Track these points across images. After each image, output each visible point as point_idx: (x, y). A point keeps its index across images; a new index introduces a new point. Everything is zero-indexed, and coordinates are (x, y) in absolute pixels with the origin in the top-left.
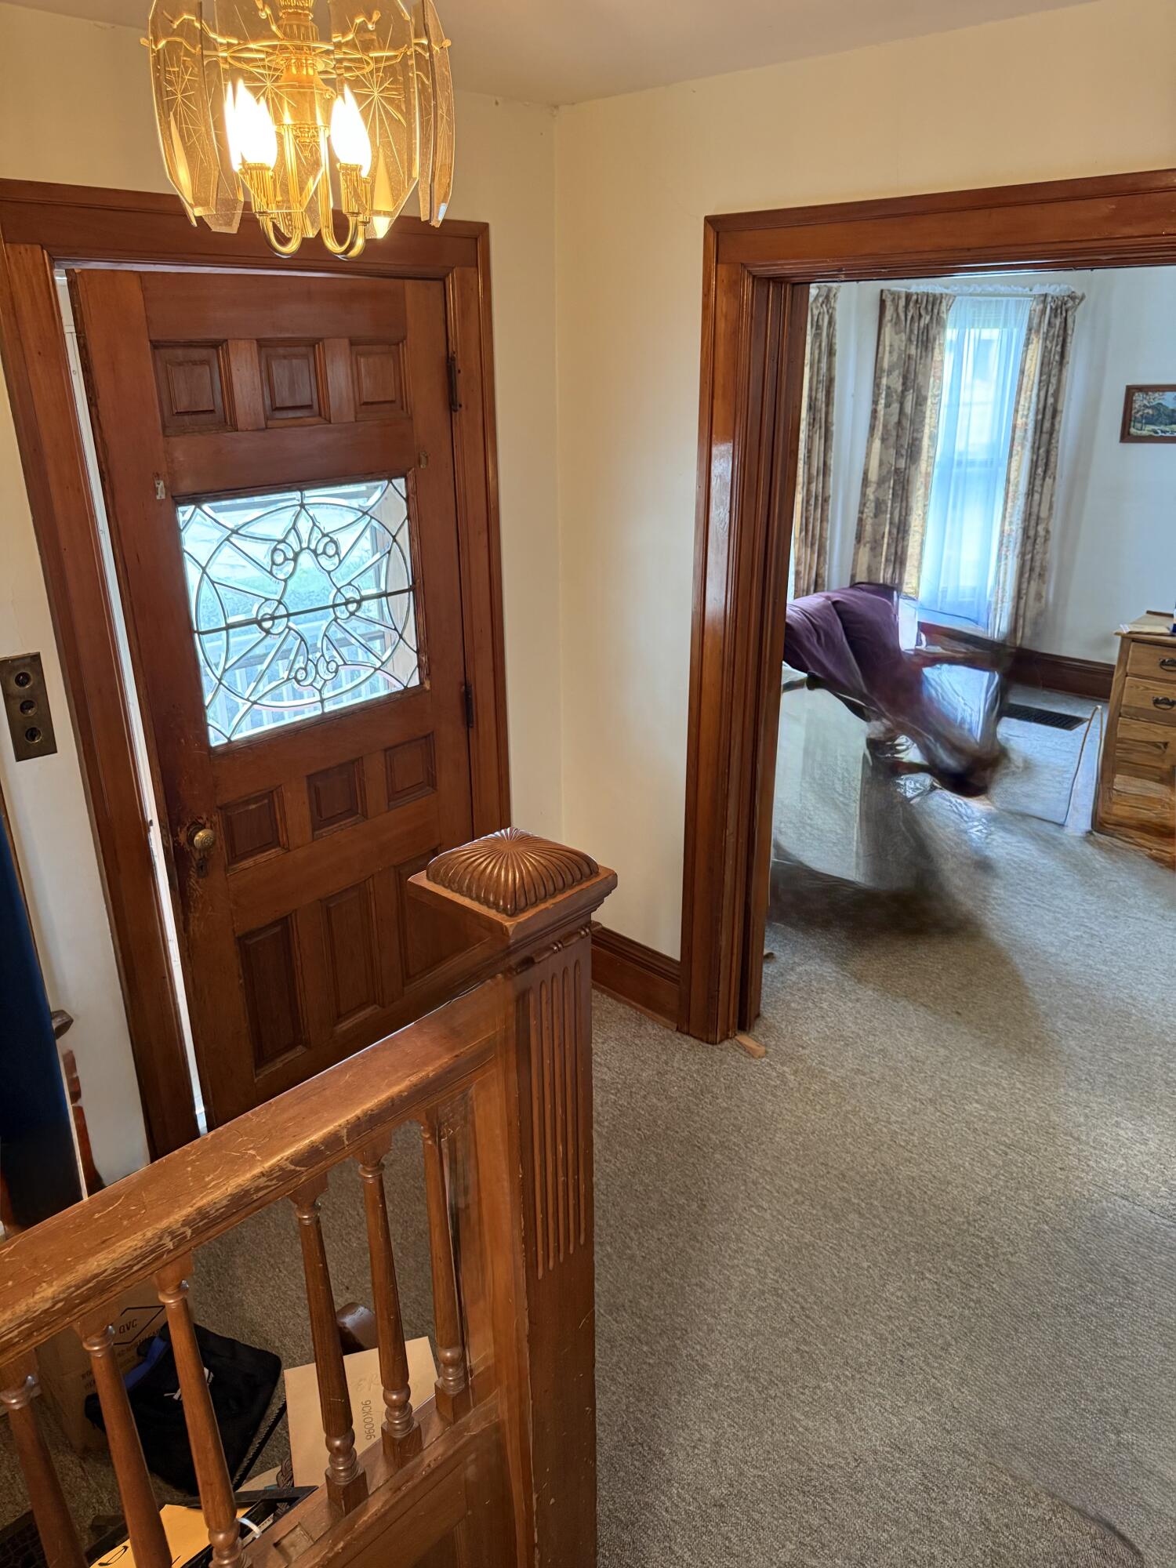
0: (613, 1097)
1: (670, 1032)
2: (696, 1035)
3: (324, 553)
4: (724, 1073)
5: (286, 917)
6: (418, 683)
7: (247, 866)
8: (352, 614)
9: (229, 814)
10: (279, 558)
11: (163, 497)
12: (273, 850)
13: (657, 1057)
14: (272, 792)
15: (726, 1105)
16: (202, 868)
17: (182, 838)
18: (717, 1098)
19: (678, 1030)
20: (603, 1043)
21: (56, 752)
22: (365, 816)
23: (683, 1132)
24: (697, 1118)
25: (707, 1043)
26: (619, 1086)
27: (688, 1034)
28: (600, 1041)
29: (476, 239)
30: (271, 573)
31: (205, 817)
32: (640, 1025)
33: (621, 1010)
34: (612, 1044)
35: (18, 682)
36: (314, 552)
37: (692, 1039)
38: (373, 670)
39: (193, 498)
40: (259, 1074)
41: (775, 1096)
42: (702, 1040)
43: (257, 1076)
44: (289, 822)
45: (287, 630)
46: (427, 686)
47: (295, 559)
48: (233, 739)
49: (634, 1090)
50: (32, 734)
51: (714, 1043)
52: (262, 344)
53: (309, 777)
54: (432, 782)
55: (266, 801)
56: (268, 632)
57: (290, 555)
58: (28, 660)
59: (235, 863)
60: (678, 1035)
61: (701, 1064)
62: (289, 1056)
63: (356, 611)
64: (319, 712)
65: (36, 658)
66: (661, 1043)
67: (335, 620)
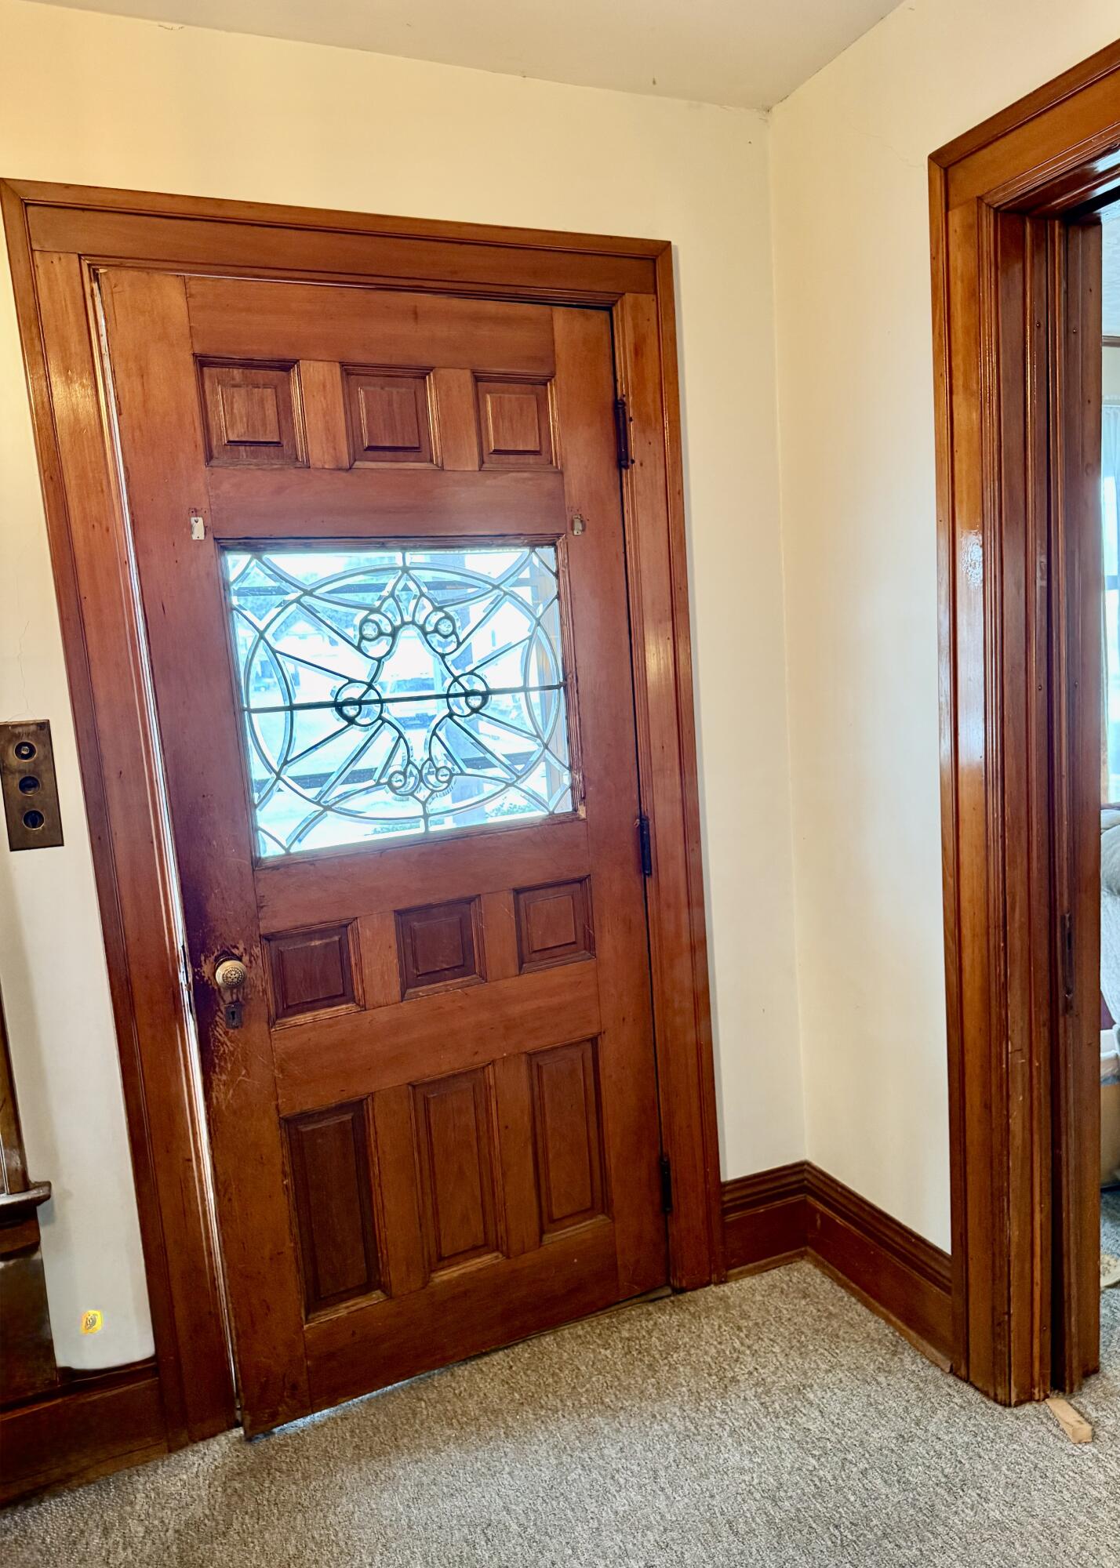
0: (814, 1462)
1: (938, 1373)
2: (979, 1385)
3: (436, 631)
4: (1012, 1459)
5: (361, 1101)
6: (570, 809)
7: (302, 1021)
8: (475, 710)
9: (281, 949)
10: (370, 631)
11: (202, 537)
12: (344, 1006)
13: (906, 1410)
14: (346, 926)
15: (998, 1516)
16: (236, 1013)
17: (206, 969)
18: (987, 1500)
19: (953, 1372)
20: (827, 1371)
21: (62, 845)
22: (484, 977)
23: (910, 1548)
24: (940, 1529)
25: (996, 1400)
26: (829, 1446)
27: (966, 1380)
28: (824, 1367)
29: (654, 261)
30: (359, 648)
31: (241, 947)
32: (895, 1353)
33: (872, 1325)
34: (841, 1375)
35: (18, 751)
36: (422, 628)
37: (972, 1390)
38: (504, 785)
39: (245, 544)
40: (313, 1320)
41: (1093, 1517)
42: (986, 1394)
43: (307, 1322)
44: (366, 971)
45: (380, 722)
46: (582, 813)
47: (394, 635)
48: (293, 850)
49: (849, 1457)
50: (33, 818)
51: (1006, 1404)
52: (349, 370)
53: (398, 913)
54: (589, 944)
55: (336, 938)
56: (351, 721)
57: (388, 629)
58: (33, 728)
59: (285, 1016)
60: (951, 1380)
61: (976, 1435)
62: (362, 1302)
63: (481, 707)
64: (421, 830)
65: (44, 727)
66: (917, 1388)
67: (451, 715)
